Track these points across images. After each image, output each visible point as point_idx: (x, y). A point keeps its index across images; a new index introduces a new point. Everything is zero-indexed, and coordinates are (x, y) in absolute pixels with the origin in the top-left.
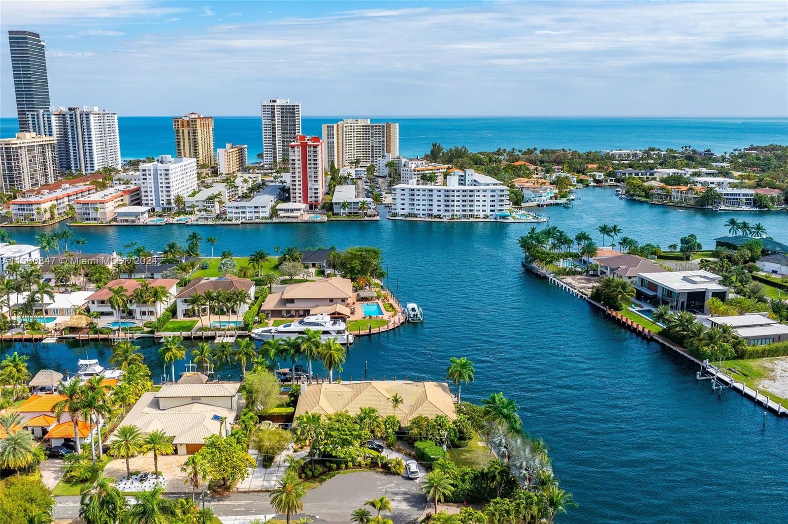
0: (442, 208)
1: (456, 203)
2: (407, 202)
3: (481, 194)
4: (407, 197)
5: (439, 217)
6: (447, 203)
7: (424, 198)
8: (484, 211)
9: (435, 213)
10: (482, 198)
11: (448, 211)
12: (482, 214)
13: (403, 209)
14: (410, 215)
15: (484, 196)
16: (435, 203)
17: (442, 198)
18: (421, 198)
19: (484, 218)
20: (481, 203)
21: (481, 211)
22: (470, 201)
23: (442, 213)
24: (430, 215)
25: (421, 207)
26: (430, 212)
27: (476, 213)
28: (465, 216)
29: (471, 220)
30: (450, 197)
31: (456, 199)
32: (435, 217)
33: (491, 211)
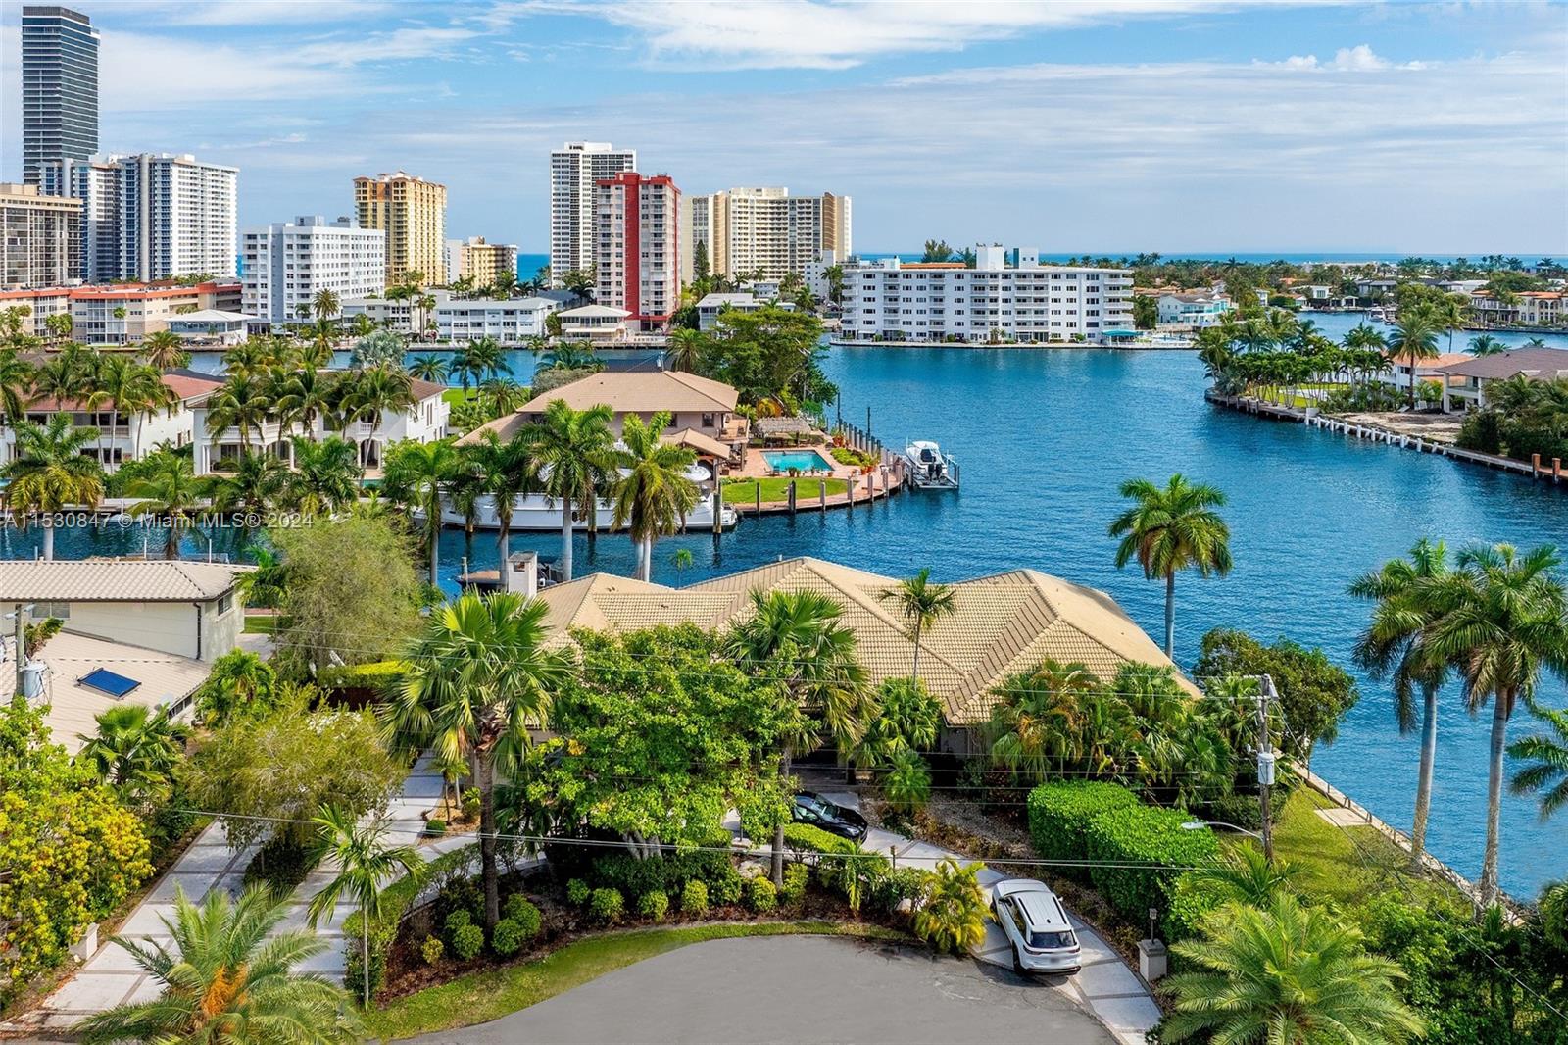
0: (966, 318)
1: (1000, 306)
2: (879, 305)
3: (1064, 283)
4: (879, 293)
5: (960, 338)
6: (980, 307)
7: (922, 294)
8: (1071, 325)
9: (950, 328)
10: (1064, 294)
11: (983, 324)
12: (1066, 333)
13: (869, 323)
14: (886, 336)
15: (1071, 289)
16: (949, 306)
17: (966, 294)
18: (914, 294)
19: (1071, 341)
20: (1064, 306)
21: (1064, 324)
22: (1036, 300)
23: (967, 330)
24: (936, 335)
25: (915, 317)
26: (938, 329)
27: (1051, 330)
28: (1024, 337)
29: (1040, 344)
30: (987, 290)
31: (1001, 294)
32: (949, 339)
33: (1090, 325)
